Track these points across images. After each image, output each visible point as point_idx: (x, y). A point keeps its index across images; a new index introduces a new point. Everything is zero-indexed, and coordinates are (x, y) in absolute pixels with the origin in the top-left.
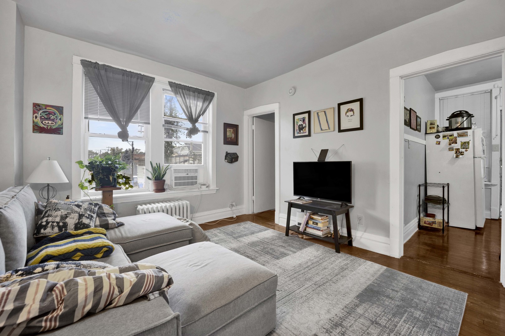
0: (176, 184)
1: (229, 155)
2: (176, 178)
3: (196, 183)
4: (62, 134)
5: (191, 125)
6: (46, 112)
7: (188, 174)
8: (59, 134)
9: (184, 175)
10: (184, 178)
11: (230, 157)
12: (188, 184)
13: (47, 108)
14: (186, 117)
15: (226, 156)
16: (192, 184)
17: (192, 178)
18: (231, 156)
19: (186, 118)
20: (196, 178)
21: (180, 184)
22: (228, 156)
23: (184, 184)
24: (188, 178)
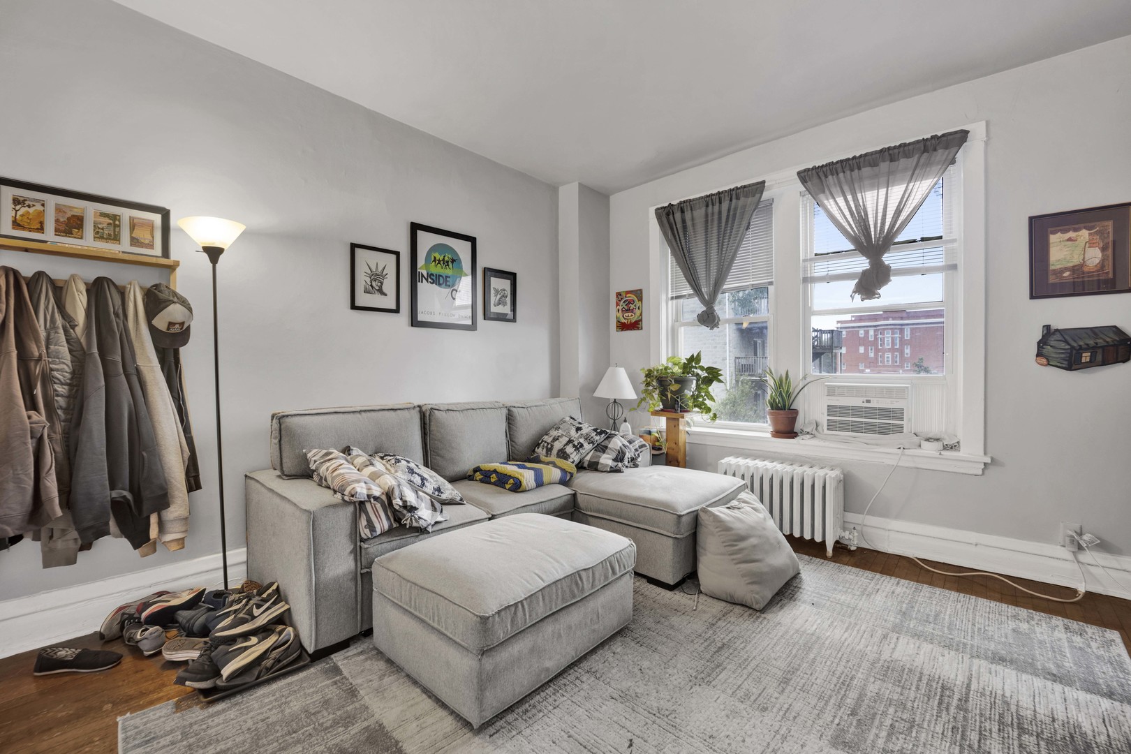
0: (831, 426)
1: (1058, 336)
2: (831, 410)
3: (900, 429)
4: (642, 329)
5: (868, 260)
6: (627, 300)
7: (868, 401)
8: (638, 329)
9: (858, 402)
10: (856, 411)
11: (1063, 345)
12: (870, 429)
13: (628, 296)
14: (850, 243)
15: (1042, 344)
16: (885, 430)
17: (885, 413)
18: (1066, 342)
19: (853, 248)
20: (898, 414)
21: (843, 427)
22: (1052, 343)
23: (856, 428)
24: (870, 412)
